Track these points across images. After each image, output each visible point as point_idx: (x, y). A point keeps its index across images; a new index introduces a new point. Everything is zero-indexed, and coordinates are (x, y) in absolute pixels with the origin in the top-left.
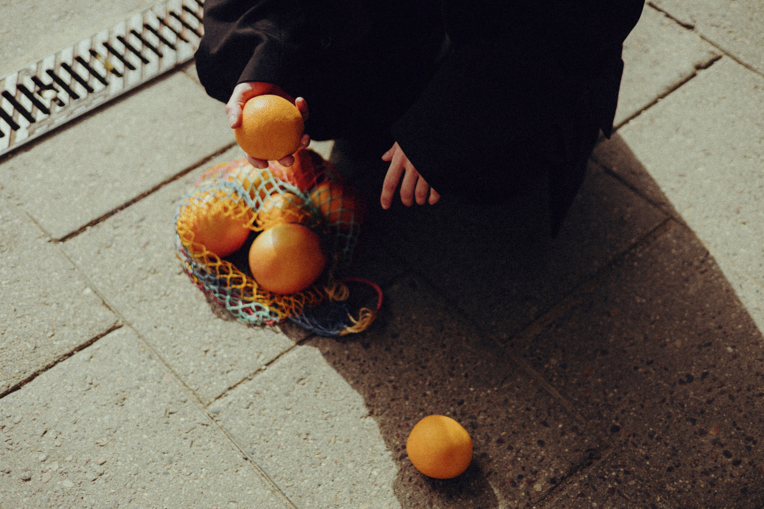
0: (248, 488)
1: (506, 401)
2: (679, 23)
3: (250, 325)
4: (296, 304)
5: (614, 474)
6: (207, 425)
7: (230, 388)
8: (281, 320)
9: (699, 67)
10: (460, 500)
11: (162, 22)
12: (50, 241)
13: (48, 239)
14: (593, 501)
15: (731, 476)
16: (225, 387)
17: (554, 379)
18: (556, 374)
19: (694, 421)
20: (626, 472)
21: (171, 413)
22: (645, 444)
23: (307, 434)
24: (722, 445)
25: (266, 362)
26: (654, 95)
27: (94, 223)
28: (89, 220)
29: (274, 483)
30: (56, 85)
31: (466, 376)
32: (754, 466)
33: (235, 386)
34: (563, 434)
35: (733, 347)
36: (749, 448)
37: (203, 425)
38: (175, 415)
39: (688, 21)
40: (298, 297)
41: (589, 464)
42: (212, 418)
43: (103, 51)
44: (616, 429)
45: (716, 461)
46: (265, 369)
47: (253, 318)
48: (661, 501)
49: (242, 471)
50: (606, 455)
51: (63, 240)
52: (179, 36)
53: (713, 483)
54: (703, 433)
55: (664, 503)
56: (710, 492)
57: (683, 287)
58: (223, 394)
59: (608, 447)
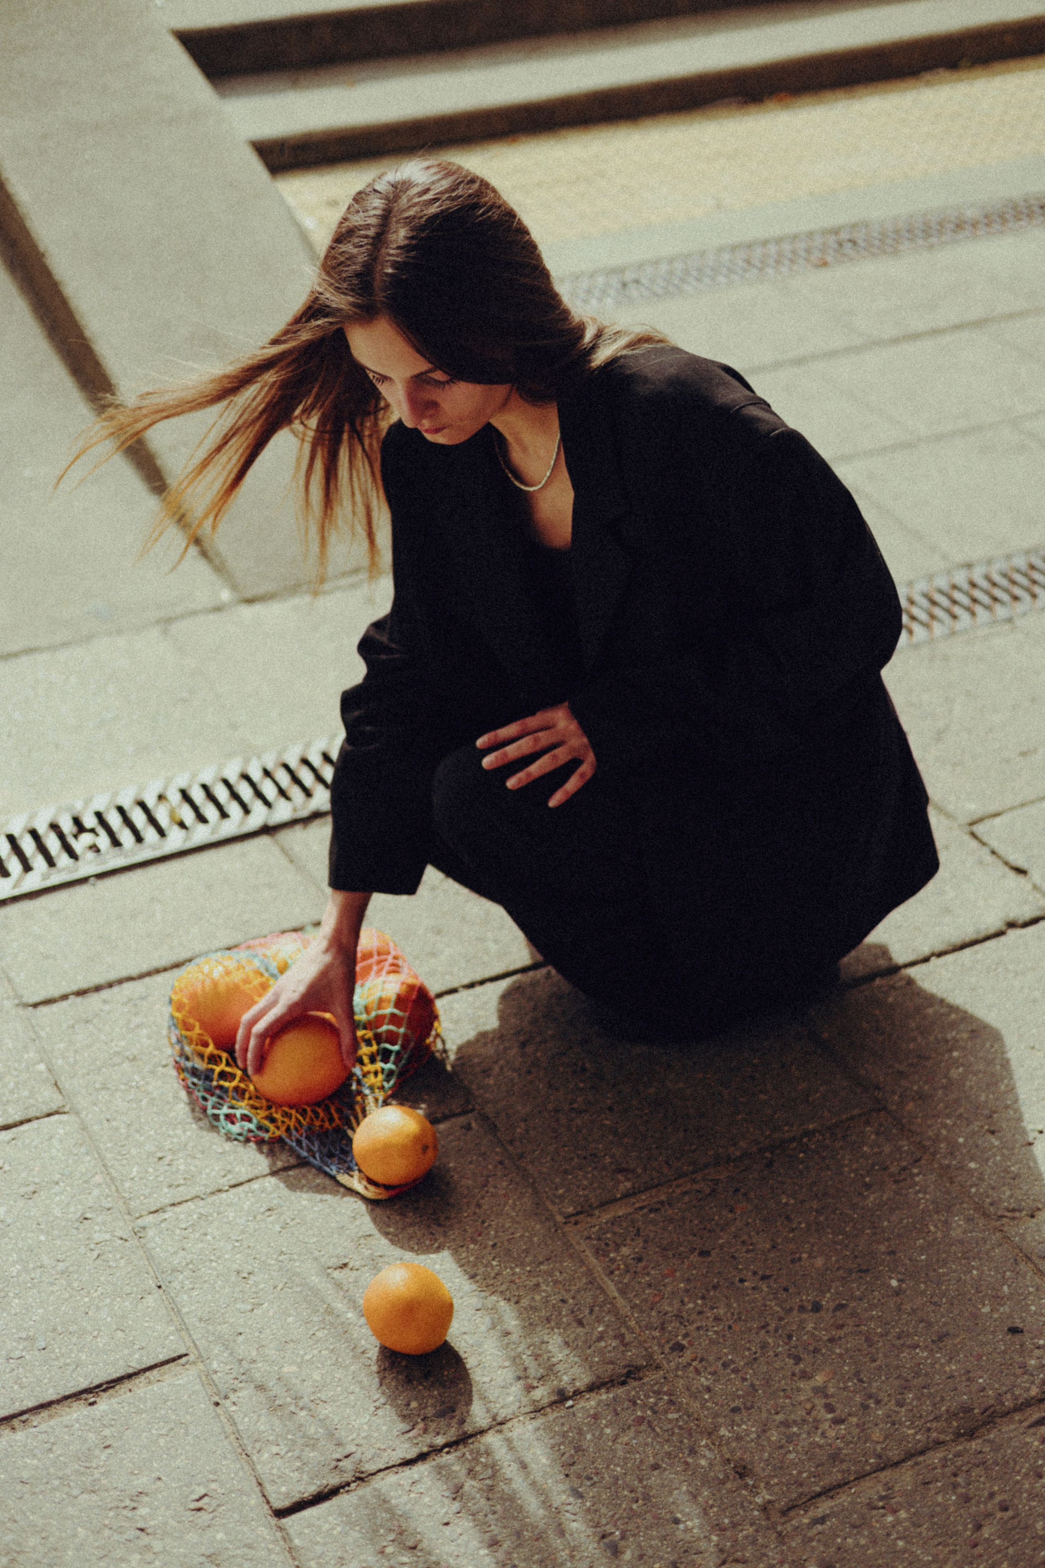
0: (147, 1319)
1: (537, 1285)
2: (1006, 863)
3: (229, 1138)
4: (297, 1120)
5: (652, 1400)
6: (126, 1240)
7: (174, 1205)
8: (270, 1138)
9: (1012, 925)
10: (420, 1387)
11: (267, 773)
12: (17, 1005)
13: (16, 1001)
14: (606, 1426)
15: (823, 1434)
16: (167, 1201)
17: (617, 1273)
18: (622, 1267)
19: (798, 1359)
20: (671, 1402)
21: (86, 1219)
22: (714, 1373)
23: (250, 1273)
24: (827, 1396)
25: (233, 1182)
26: (926, 951)
27: (81, 993)
28: (75, 988)
29: (183, 1320)
30: (99, 830)
31: (494, 1245)
32: (863, 1430)
33: (179, 1203)
34: (601, 1338)
35: (900, 1281)
36: (865, 1407)
37: (122, 1239)
38: (90, 1221)
39: (1021, 863)
40: (304, 1113)
41: (623, 1383)
42: (135, 1234)
43: (175, 797)
44: (679, 1348)
45: (808, 1413)
46: (227, 1191)
47: (235, 1129)
48: (707, 1446)
49: (150, 1300)
50: (651, 1377)
51: (35, 1005)
52: (282, 793)
53: (790, 1439)
54: (805, 1376)
55: (710, 1450)
56: (782, 1447)
57: (860, 1194)
58: (161, 1209)
59: (658, 1367)
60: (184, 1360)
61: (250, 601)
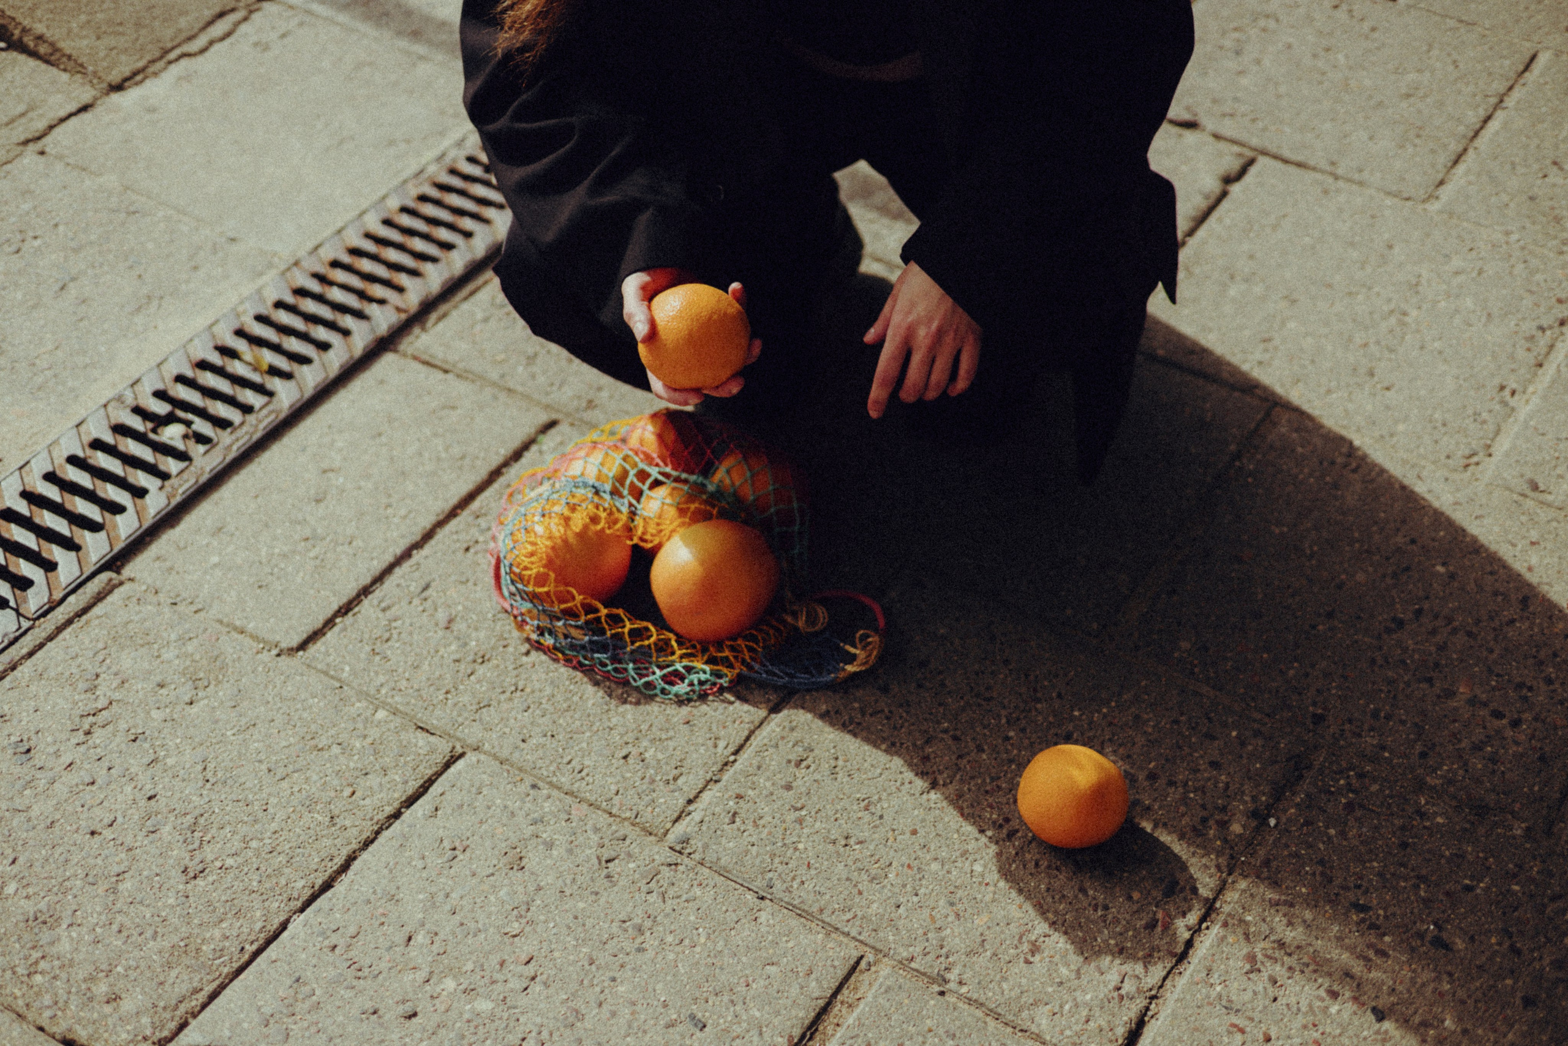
0: (784, 939)
1: (1137, 717)
3: (681, 701)
4: (751, 649)
5: (1342, 782)
6: (676, 864)
7: (690, 802)
8: (731, 682)
9: (1229, 180)
10: (1125, 875)
11: (322, 279)
12: (278, 655)
13: (275, 652)
14: (1327, 827)
15: (1517, 743)
16: (682, 802)
17: (1196, 670)
18: (1196, 662)
19: (1430, 681)
20: (1361, 776)
21: (607, 861)
22: (1372, 729)
23: (847, 838)
24: (1485, 704)
25: (731, 749)
27: (345, 610)
28: (335, 607)
29: (823, 922)
30: (180, 414)
31: (1059, 696)
32: (1543, 721)
33: (696, 797)
34: (1243, 744)
35: (1444, 564)
36: (1525, 699)
37: (670, 865)
38: (617, 861)
39: (1186, 116)
40: (750, 638)
41: (1301, 777)
42: (680, 852)
43: (241, 345)
44: (1318, 719)
45: (1485, 728)
46: (735, 761)
47: (682, 688)
48: (1427, 803)
49: (763, 917)
50: (1320, 758)
51: (303, 646)
52: (362, 295)
53: (1493, 759)
54: (1450, 694)
55: (1434, 805)
56: (1494, 772)
57: (1336, 498)
58: (683, 812)
59: (1317, 747)
60: (863, 964)
61: (118, 87)
